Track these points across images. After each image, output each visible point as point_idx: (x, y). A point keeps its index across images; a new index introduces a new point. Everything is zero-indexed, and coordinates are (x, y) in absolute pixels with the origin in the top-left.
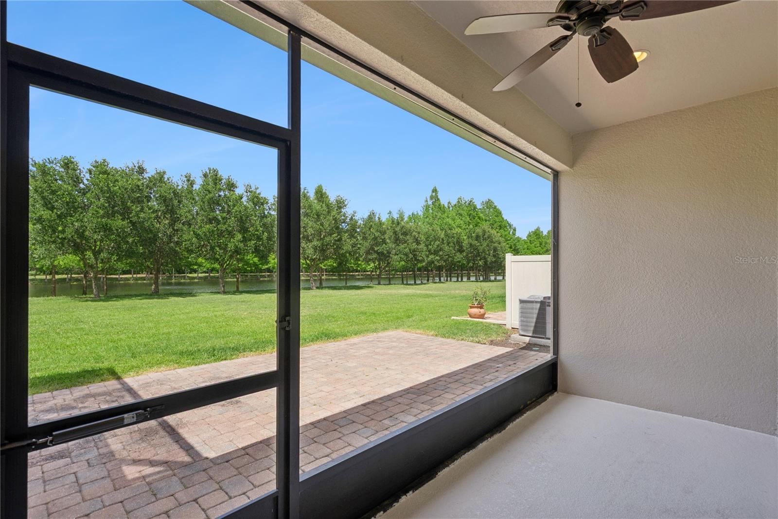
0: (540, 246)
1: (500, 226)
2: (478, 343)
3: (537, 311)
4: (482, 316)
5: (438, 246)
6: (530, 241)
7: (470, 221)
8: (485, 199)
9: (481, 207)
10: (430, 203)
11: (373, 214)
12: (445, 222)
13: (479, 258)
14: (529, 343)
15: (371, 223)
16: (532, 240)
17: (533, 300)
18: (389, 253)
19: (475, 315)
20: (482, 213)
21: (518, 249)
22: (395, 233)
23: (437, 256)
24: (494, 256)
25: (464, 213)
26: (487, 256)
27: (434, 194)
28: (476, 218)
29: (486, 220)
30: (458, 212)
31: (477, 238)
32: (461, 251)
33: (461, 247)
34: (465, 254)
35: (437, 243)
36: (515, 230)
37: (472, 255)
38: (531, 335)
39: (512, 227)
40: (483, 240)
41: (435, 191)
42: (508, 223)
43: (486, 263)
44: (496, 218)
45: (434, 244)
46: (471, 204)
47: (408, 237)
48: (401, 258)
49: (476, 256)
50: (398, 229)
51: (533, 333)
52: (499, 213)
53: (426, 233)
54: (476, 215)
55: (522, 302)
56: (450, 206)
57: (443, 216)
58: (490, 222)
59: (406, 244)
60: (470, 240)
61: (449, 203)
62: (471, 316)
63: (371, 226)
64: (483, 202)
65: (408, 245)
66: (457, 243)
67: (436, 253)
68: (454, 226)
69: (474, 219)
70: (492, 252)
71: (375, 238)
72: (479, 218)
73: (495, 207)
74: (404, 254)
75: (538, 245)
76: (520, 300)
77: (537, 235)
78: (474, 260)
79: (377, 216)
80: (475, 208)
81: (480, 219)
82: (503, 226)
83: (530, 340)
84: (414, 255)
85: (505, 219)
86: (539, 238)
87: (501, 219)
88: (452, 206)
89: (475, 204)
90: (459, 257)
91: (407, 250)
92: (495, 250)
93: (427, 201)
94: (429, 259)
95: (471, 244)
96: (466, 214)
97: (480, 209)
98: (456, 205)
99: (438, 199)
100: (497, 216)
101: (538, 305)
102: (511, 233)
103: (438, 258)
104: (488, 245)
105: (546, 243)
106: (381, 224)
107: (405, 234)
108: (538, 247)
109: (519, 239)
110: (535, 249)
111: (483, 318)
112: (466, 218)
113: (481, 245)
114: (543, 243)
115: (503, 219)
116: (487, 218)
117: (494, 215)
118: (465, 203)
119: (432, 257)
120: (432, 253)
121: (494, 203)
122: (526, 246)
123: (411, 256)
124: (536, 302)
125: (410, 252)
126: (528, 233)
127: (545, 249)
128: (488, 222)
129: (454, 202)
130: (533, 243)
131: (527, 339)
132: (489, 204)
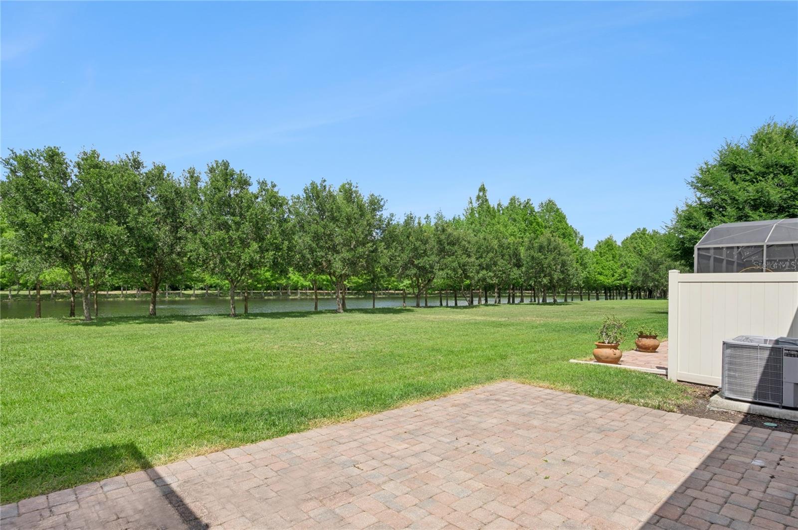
0: (613, 260)
1: (563, 234)
2: (658, 408)
3: (764, 363)
4: (616, 360)
5: (491, 259)
6: (601, 253)
7: (526, 228)
8: (544, 200)
9: (540, 210)
10: (475, 204)
11: (411, 218)
12: (495, 228)
13: (542, 275)
14: (748, 414)
15: (410, 230)
16: (602, 251)
17: (756, 344)
18: (432, 267)
19: (607, 358)
20: (541, 217)
21: (586, 264)
22: (440, 242)
23: (490, 271)
24: (562, 272)
25: (519, 218)
26: (553, 272)
27: (481, 194)
28: (535, 224)
29: (546, 227)
30: (510, 216)
31: (541, 249)
32: (518, 265)
33: (519, 260)
34: (524, 269)
35: (491, 255)
36: (582, 240)
37: (534, 270)
38: (750, 400)
39: (578, 235)
40: (548, 251)
41: (482, 189)
42: (573, 230)
43: (551, 281)
44: (559, 224)
45: (486, 256)
46: (527, 204)
47: (456, 247)
48: (447, 274)
49: (539, 272)
50: (443, 237)
51: (755, 397)
52: (561, 218)
53: (477, 242)
54: (533, 221)
55: (726, 345)
56: (500, 209)
57: (493, 222)
58: (551, 229)
59: (454, 257)
60: (532, 251)
61: (499, 205)
62: (599, 359)
63: (410, 233)
64: (542, 203)
65: (457, 257)
66: (513, 255)
67: (488, 268)
68: (507, 234)
69: (531, 225)
70: (559, 267)
71: (415, 249)
72: (538, 224)
73: (558, 210)
74: (451, 269)
75: (611, 258)
76: (724, 343)
77: (608, 246)
78: (536, 277)
79: (417, 221)
80: (532, 211)
81: (538, 226)
82: (568, 234)
83: (750, 409)
84: (464, 271)
85: (569, 225)
86: (611, 250)
87: (565, 226)
88: (503, 210)
89: (533, 206)
90: (515, 273)
91: (455, 264)
92: (564, 264)
93: (471, 203)
94: (480, 275)
95: (533, 257)
96: (521, 219)
97: (538, 212)
98: (508, 207)
99: (487, 200)
100: (560, 222)
101: (766, 354)
102: (577, 242)
103: (491, 274)
104: (554, 259)
105: (621, 256)
106: (421, 231)
107: (452, 244)
108: (610, 261)
109: (587, 251)
110: (608, 263)
111: (617, 363)
112: (521, 224)
113: (546, 258)
114: (617, 256)
115: (567, 225)
116: (547, 225)
117: (556, 220)
118: (520, 205)
119: (484, 272)
120: (483, 268)
121: (556, 205)
122: (595, 260)
123: (460, 271)
124: (762, 348)
125: (460, 267)
126: (597, 243)
127: (619, 264)
128: (548, 229)
129: (505, 203)
130: (605, 256)
131: (745, 407)
132: (550, 207)
